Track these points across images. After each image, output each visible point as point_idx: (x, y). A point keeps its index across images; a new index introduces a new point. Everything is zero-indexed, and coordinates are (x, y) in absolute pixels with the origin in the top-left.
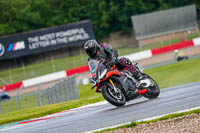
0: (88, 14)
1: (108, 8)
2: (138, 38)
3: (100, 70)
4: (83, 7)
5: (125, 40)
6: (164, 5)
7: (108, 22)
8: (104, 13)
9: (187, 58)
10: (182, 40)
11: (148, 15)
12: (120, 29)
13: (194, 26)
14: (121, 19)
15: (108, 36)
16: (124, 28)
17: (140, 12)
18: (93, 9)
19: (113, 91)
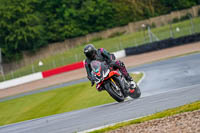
19: (115, 88)
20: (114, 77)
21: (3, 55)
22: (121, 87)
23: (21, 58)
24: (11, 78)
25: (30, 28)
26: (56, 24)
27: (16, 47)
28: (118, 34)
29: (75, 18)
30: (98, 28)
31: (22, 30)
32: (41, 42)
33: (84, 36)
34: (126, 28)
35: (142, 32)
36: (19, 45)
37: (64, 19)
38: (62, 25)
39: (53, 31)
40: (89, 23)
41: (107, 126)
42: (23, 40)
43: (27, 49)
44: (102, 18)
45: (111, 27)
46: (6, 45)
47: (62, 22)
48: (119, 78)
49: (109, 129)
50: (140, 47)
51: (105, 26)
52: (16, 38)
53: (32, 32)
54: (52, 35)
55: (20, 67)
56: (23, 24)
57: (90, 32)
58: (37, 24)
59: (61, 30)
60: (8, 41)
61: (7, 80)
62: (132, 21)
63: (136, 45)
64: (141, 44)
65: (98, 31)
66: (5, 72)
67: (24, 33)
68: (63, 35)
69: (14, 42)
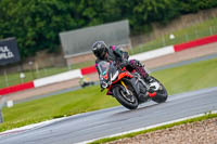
0: (12, 31)
1: (34, 24)
2: (66, 57)
3: (112, 72)
4: (7, 23)
5: (52, 59)
6: (95, 20)
7: (34, 39)
8: (30, 30)
9: (93, 83)
11: (78, 31)
12: (47, 47)
14: (48, 36)
15: (34, 54)
16: (52, 46)
17: (68, 28)
18: (18, 25)
19: (125, 93)
21: (131, 27)
23: (151, 30)
27: (145, 17)
32: (174, 13)
36: (149, 16)
42: (153, 11)
43: (158, 20)
46: (134, 17)
48: (132, 80)
52: (145, 9)
54: (184, 6)
60: (137, 12)
66: (133, 45)
67: (154, 3)
68: (198, 5)
69: (143, 13)
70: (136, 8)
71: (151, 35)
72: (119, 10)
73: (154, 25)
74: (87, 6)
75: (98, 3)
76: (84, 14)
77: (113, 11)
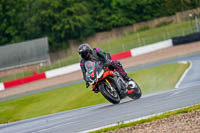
6: (17, 37)
10: (35, 73)
13: (46, 58)
20: (110, 78)
21: (50, 44)
22: (116, 88)
23: (68, 46)
24: (58, 67)
25: (77, 17)
26: (103, 13)
27: (63, 35)
28: (165, 24)
29: (121, 7)
30: (146, 17)
31: (70, 19)
32: (89, 31)
33: (131, 25)
34: (173, 17)
35: (189, 22)
36: (66, 34)
37: (110, 8)
38: (110, 14)
39: (100, 20)
40: (136, 12)
41: (154, 115)
42: (70, 29)
44: (149, 7)
45: (158, 17)
46: (53, 34)
47: (109, 11)
48: (115, 79)
49: (156, 118)
50: (187, 37)
51: (153, 16)
52: (63, 27)
53: (80, 21)
54: (99, 25)
55: (66, 56)
56: (70, 13)
57: (138, 22)
58: (84, 13)
59: (108, 19)
61: (54, 68)
62: (179, 10)
63: (184, 35)
64: (188, 33)
65: (145, 20)
66: (52, 61)
67: (71, 22)
68: (111, 24)
69: (61, 31)
70: (55, 26)
71: (69, 51)
72: (39, 28)
73: (71, 42)
74: (10, 25)
75: (20, 22)
76: (7, 32)
77: (33, 29)
